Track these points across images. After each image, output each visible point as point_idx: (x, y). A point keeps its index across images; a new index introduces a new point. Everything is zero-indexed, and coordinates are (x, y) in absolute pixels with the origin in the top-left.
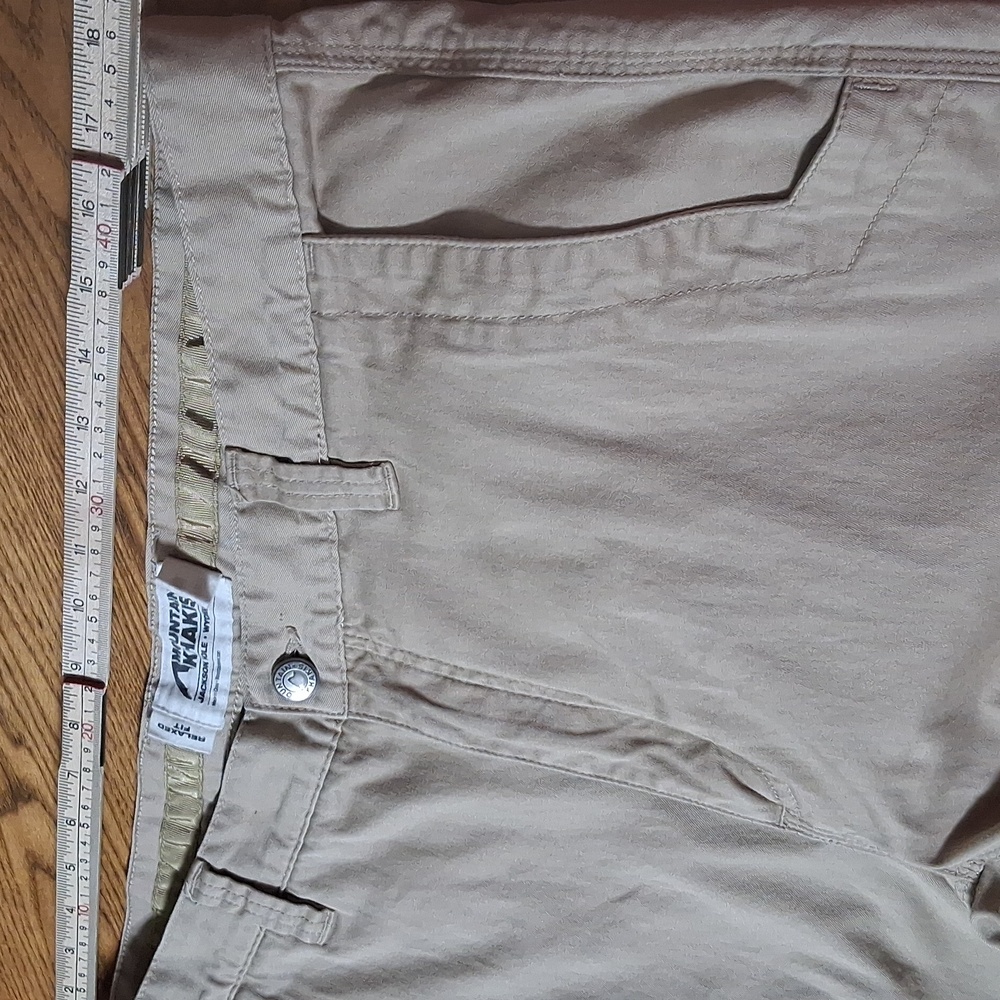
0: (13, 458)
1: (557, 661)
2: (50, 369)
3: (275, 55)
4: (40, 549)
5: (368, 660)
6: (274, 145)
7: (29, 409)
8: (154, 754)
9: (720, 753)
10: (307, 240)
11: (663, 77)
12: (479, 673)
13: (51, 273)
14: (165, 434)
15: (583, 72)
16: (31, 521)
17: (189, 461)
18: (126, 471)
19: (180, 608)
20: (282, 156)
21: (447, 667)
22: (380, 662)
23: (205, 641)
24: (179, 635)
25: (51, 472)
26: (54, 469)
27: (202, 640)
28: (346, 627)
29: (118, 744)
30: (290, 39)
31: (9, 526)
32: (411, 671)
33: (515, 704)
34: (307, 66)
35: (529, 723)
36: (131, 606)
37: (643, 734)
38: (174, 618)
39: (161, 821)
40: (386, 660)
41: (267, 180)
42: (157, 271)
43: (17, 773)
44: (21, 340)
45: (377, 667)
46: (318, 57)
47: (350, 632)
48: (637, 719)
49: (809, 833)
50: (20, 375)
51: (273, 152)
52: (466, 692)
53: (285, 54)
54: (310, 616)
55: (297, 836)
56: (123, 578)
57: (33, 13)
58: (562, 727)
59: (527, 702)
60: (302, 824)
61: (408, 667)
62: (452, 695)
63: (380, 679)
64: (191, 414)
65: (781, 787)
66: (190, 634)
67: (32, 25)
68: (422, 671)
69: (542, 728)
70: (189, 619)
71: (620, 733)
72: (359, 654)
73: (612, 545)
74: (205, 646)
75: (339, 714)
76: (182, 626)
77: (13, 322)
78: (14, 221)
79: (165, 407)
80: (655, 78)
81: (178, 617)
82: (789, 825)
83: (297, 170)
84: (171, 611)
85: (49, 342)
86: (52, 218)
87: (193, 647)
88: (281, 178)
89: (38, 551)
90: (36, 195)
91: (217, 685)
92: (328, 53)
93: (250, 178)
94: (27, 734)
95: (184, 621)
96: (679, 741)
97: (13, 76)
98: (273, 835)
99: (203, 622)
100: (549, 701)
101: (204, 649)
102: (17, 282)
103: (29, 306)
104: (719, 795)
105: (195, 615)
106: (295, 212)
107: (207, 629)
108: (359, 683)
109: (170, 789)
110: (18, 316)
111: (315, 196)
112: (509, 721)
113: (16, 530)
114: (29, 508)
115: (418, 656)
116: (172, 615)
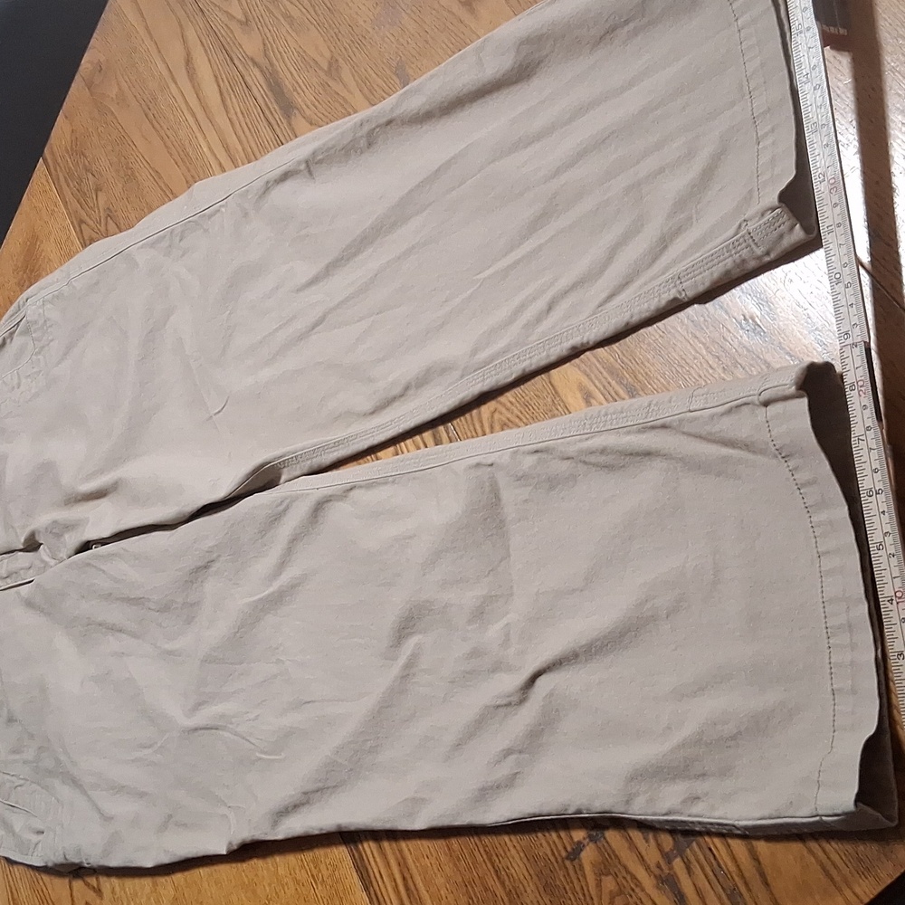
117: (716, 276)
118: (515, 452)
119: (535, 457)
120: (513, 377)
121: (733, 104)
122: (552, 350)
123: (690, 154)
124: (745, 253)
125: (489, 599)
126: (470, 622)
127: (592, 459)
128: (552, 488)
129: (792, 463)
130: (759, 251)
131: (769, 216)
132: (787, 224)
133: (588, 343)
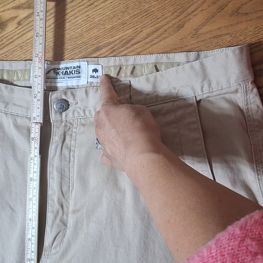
0: (109, 17)
1: (83, 180)
2: (139, 26)
3: (245, 83)
4: (83, 26)
5: (71, 126)
6: (220, 86)
7: (125, 20)
8: (26, 66)
9: (64, 229)
10: (194, 97)
11: (260, 190)
12: (74, 158)
13: (167, 24)
14: (127, 61)
15: (257, 168)
16: (91, 23)
17: (121, 68)
18: (112, 50)
19: (74, 69)
20: (217, 88)
21: (74, 149)
22: (71, 129)
23: (65, 78)
24: (66, 70)
25: (107, 28)
26: (109, 29)
27: (65, 77)
28: (80, 119)
29: (25, 54)
30: (250, 86)
31: (88, 17)
32: (70, 139)
33: (67, 170)
34: (244, 92)
35: (62, 174)
36: (70, 54)
37: (65, 207)
38: (70, 68)
39: (3, 69)
40: (72, 131)
41: (210, 85)
42: (175, 54)
43: (8, 24)
44: (146, 17)
45: (69, 129)
46: (247, 94)
47: (79, 120)
48: (69, 204)
49: (45, 258)
50: (135, 17)
51: (218, 85)
52: (67, 156)
53: (246, 86)
54: (82, 108)
55: (9, 111)
56: (78, 51)
57: (242, 14)
58: (63, 184)
59: (68, 173)
60: (14, 112)
61: (71, 138)
62: (66, 152)
63: (66, 130)
64: (134, 68)
65: (58, 249)
66: (66, 73)
67: (238, 14)
68: (71, 142)
69: (62, 179)
70: (71, 72)
71: (64, 200)
72: (72, 123)
73: (124, 192)
74: (64, 78)
75: (52, 120)
76: (68, 71)
77: (151, 14)
78: (181, 12)
79: (135, 60)
80: (259, 188)
81: (71, 69)
82: (46, 252)
83: (214, 92)
84: (72, 67)
85: (147, 25)
86: (184, 23)
87: (63, 74)
88: (211, 88)
89: (82, 25)
90: (189, 18)
91: (52, 82)
92: (248, 97)
93: (209, 80)
94: (22, 26)
95: (70, 71)
96: (65, 217)
97: (223, 9)
98: (8, 104)
99: (71, 77)
100: (70, 179)
101: (63, 78)
102: (163, 14)
103: (157, 18)
104: (51, 232)
105: (73, 74)
106: (202, 93)
107: (69, 78)
108: (63, 124)
109: (15, 71)
110: (153, 15)
111: (207, 98)
112: (61, 169)
113: (87, 19)
114: (95, 22)
115: (75, 140)
116: (71, 67)
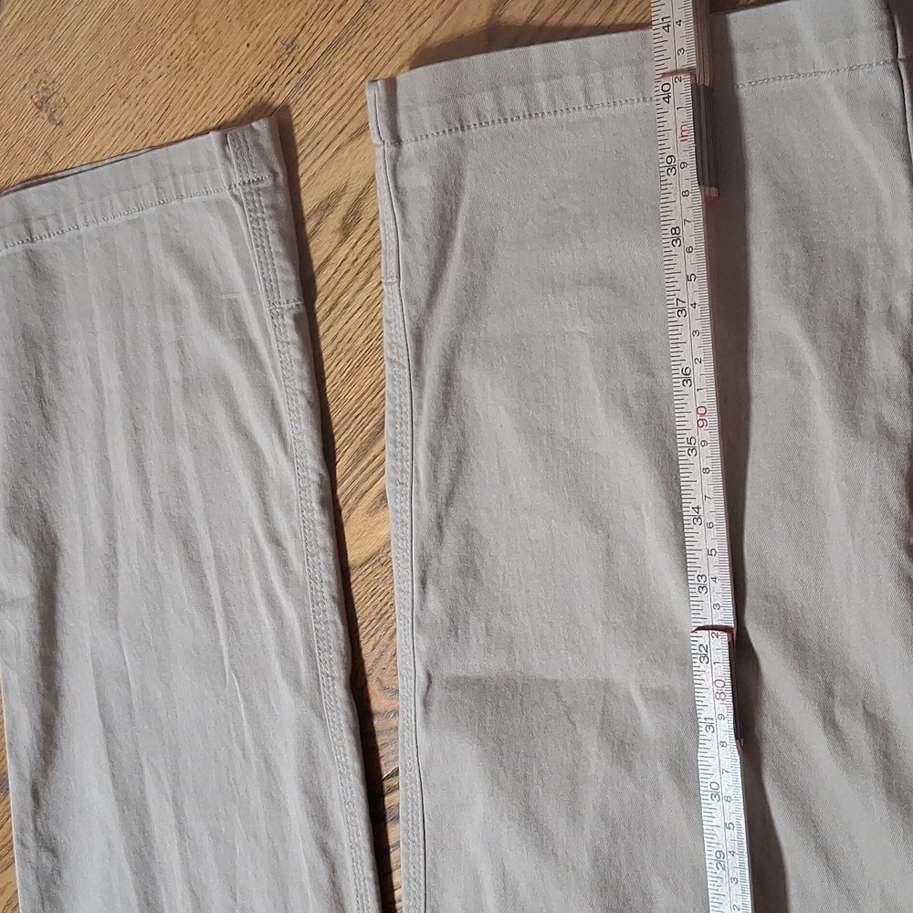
117: (280, 249)
118: (419, 623)
119: (430, 587)
120: (339, 621)
121: (144, 235)
122: (320, 543)
123: (174, 301)
124: (265, 201)
125: (606, 724)
126: (630, 768)
127: (445, 478)
128: (476, 574)
129: (473, 120)
130: (268, 182)
131: (230, 152)
132: (247, 134)
133: (321, 476)
